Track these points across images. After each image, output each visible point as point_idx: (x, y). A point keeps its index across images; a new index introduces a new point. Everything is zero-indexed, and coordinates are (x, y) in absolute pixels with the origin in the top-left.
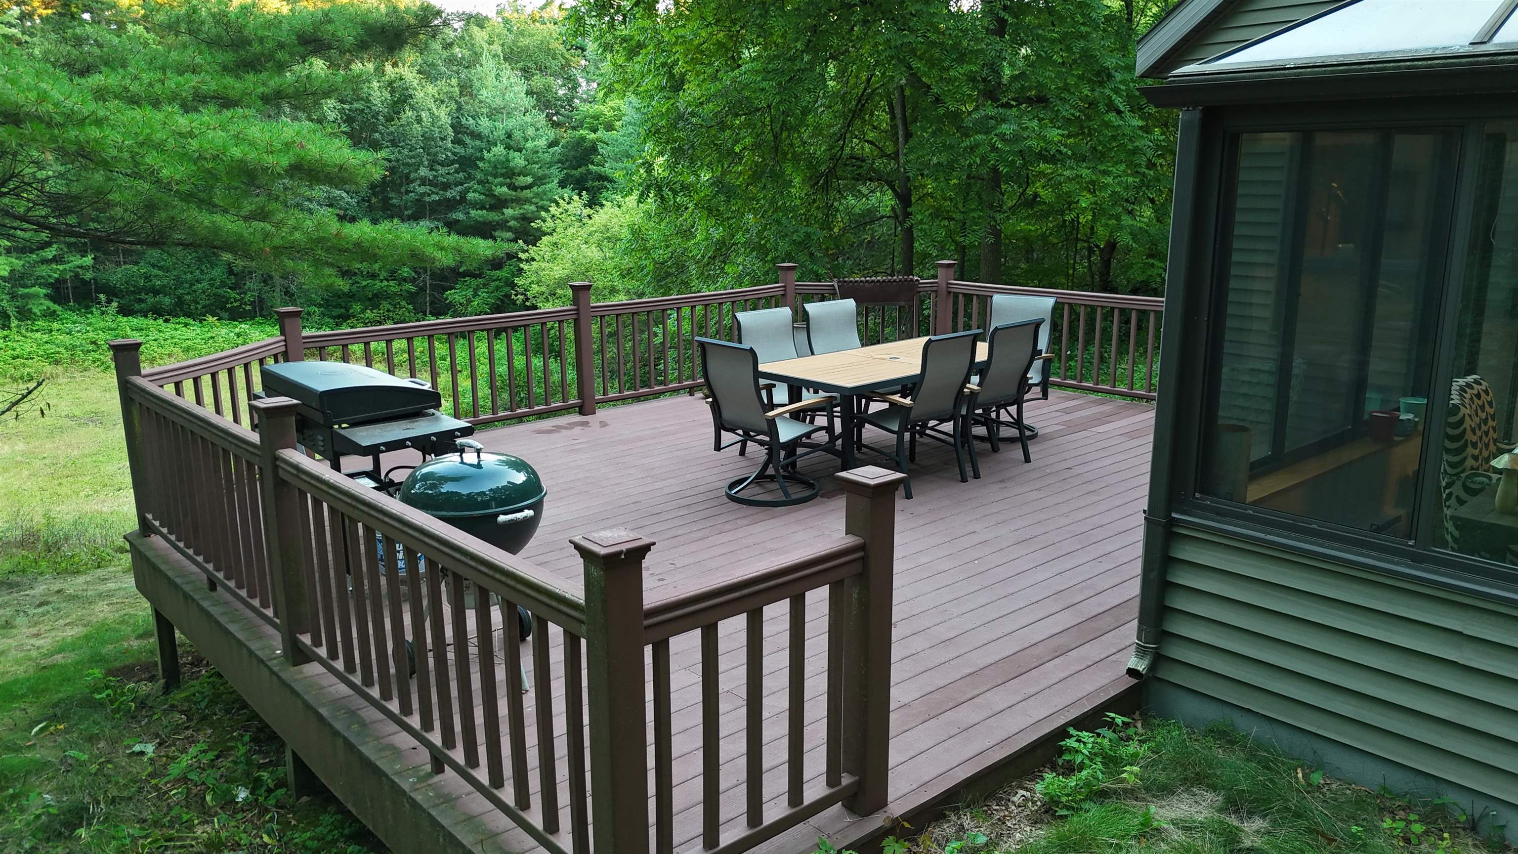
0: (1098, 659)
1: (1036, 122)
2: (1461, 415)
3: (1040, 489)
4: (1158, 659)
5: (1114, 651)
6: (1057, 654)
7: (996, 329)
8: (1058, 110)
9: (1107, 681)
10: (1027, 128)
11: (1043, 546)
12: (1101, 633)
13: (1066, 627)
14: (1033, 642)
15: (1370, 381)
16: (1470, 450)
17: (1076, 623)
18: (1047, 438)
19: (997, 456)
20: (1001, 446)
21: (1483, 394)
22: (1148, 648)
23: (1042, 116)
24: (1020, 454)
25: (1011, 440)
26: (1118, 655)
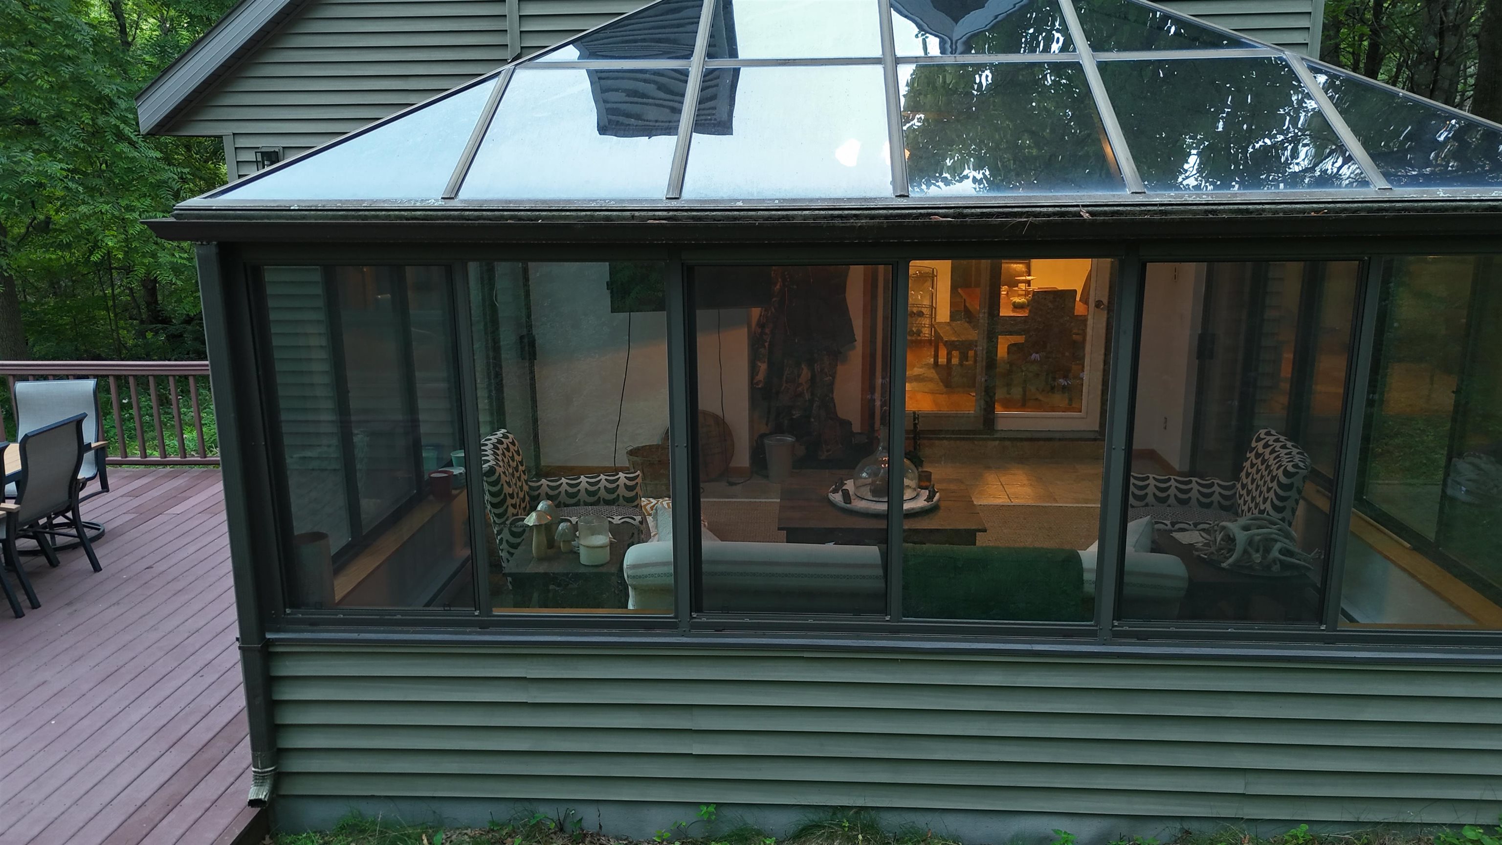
0: (215, 797)
1: (30, 154)
2: (497, 474)
3: (118, 603)
4: (278, 779)
5: (232, 780)
6: (170, 807)
7: (26, 437)
8: (56, 141)
9: (230, 819)
10: (20, 161)
11: (133, 676)
12: (215, 763)
13: (175, 769)
14: (139, 804)
15: (424, 441)
16: (510, 501)
17: (185, 760)
18: (117, 533)
19: (57, 571)
20: (60, 556)
21: (510, 446)
22: (267, 772)
23: (37, 147)
24: (84, 562)
25: (72, 547)
26: (237, 783)
